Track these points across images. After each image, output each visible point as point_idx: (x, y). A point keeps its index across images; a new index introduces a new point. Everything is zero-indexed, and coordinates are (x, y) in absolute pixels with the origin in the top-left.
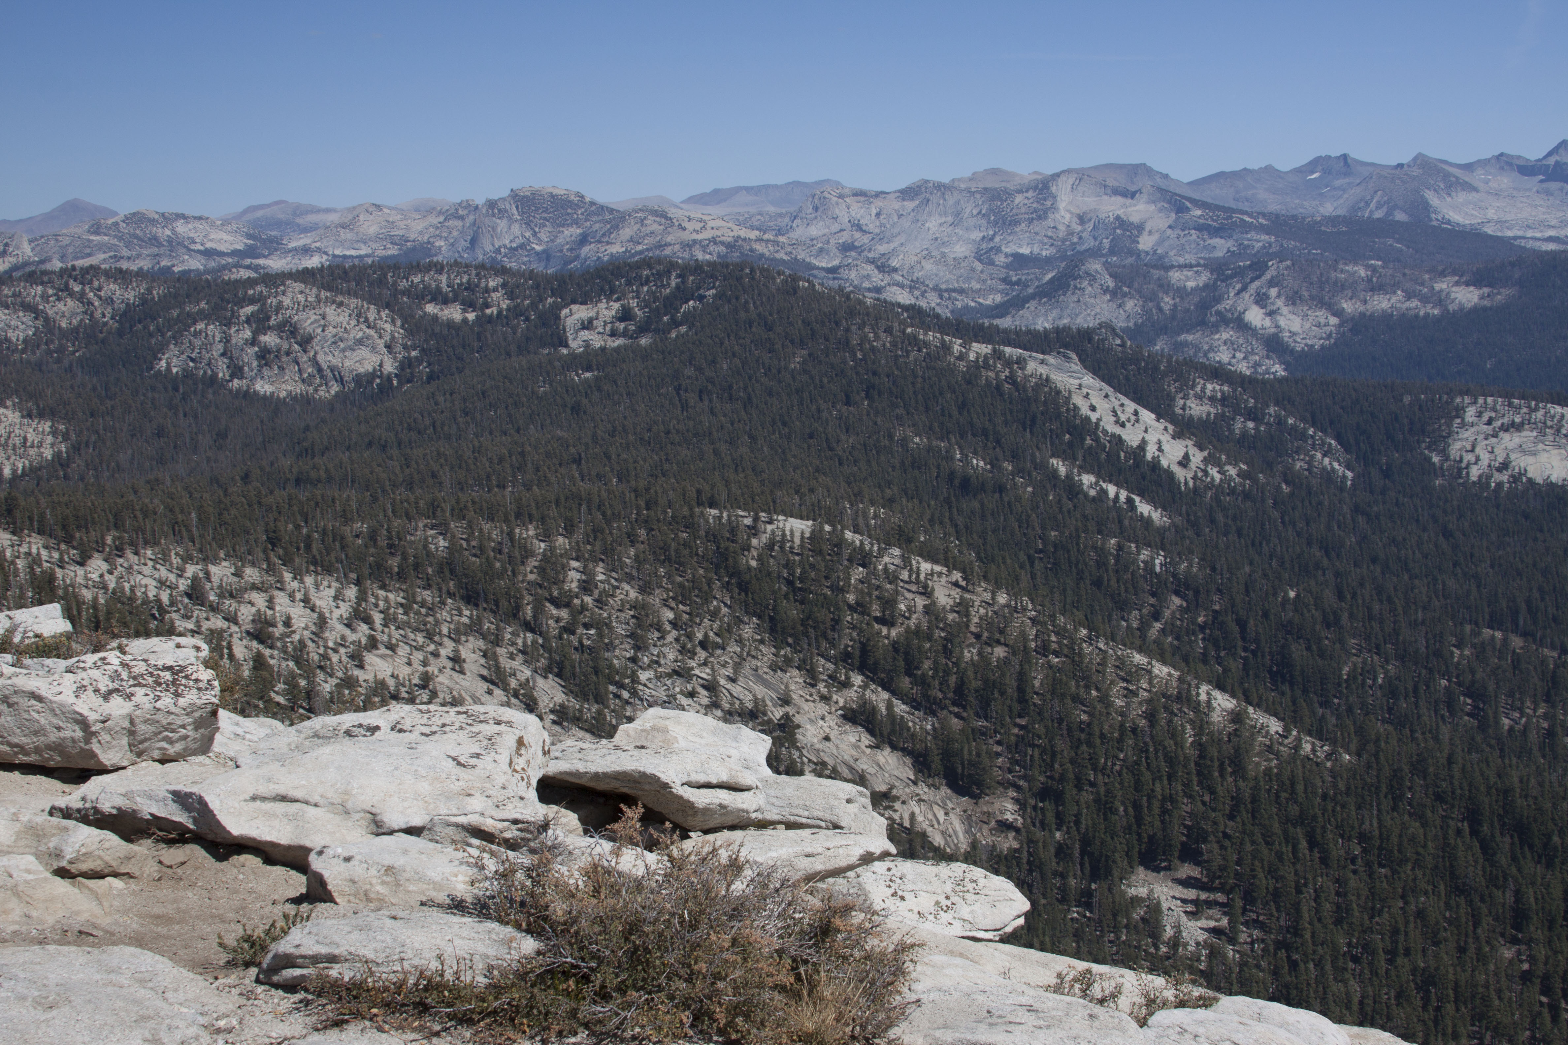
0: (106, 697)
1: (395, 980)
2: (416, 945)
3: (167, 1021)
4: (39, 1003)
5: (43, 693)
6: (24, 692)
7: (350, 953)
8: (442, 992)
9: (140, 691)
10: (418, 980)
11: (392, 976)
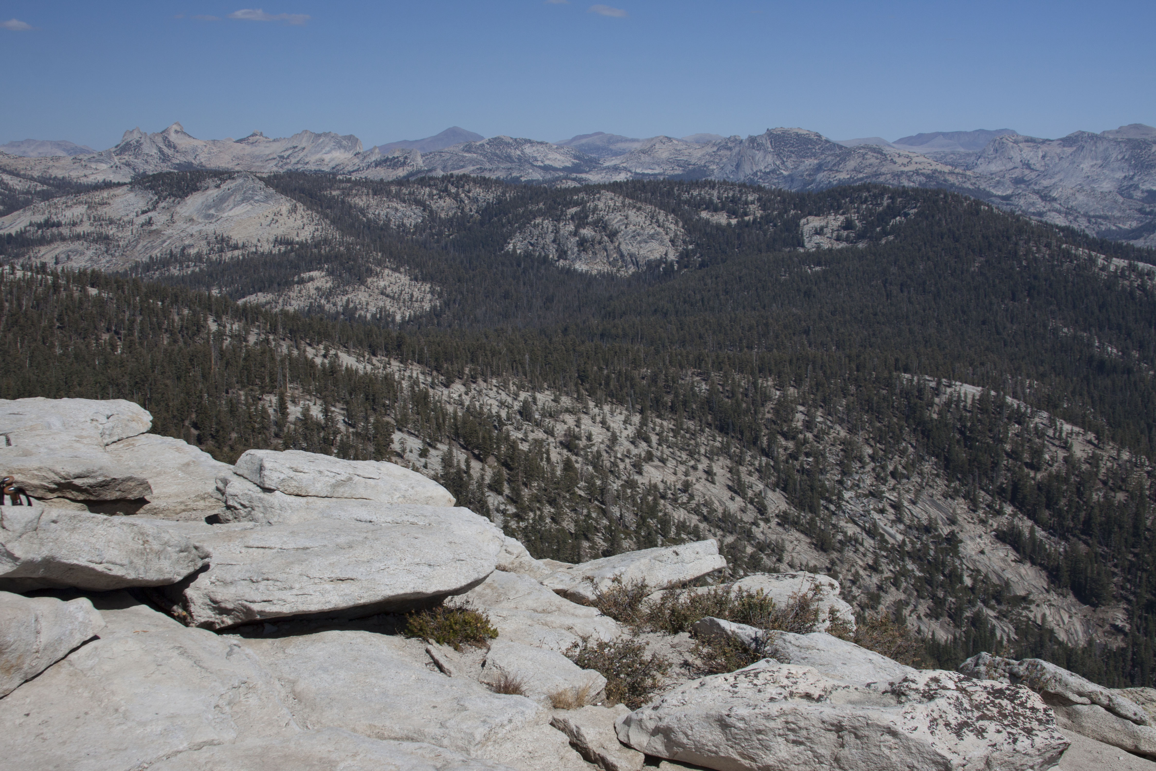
0: (959, 730)
5: (899, 728)
6: (878, 726)
9: (991, 727)
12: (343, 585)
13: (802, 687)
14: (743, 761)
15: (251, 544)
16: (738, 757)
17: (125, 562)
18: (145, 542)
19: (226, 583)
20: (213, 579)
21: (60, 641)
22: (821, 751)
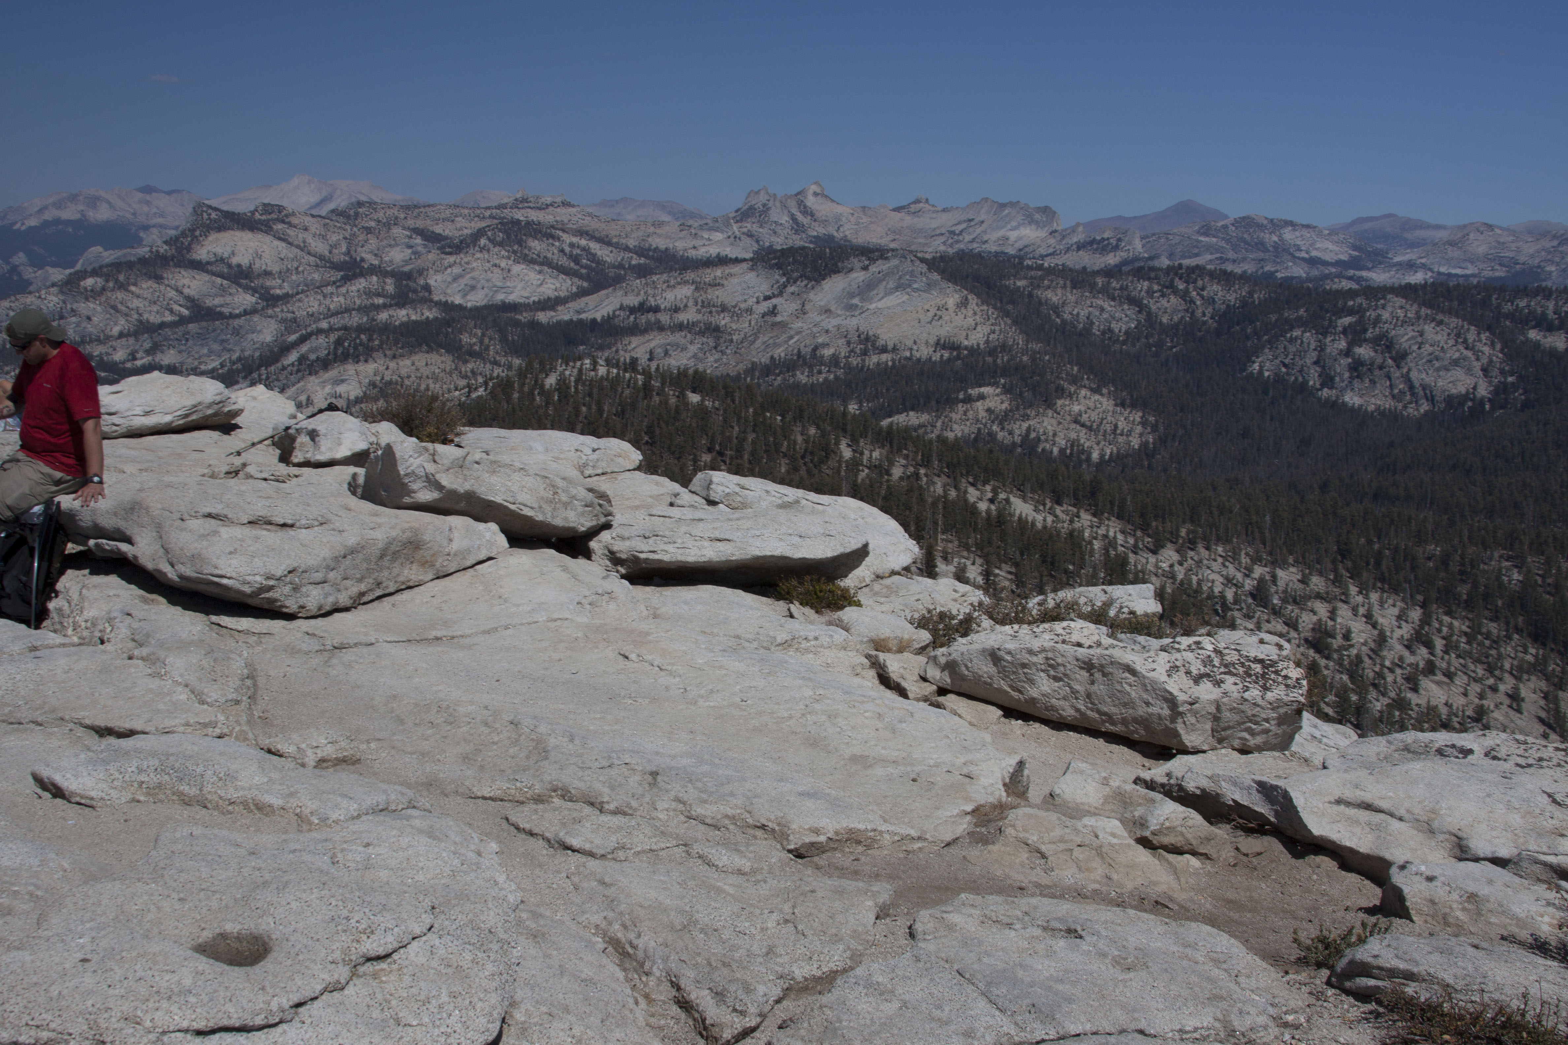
0: (1197, 680)
1: (1472, 1010)
2: (1498, 979)
3: (1239, 1005)
4: (1118, 963)
5: (1138, 668)
6: (1119, 664)
7: (1429, 974)
8: (1520, 1033)
9: (1230, 680)
10: (1497, 1015)
11: (1469, 1005)
12: (719, 544)
13: (1075, 638)
14: (1013, 693)
15: (654, 513)
16: (1009, 689)
17: (534, 505)
18: (555, 493)
19: (623, 538)
20: (614, 535)
21: (468, 551)
22: (1077, 687)
